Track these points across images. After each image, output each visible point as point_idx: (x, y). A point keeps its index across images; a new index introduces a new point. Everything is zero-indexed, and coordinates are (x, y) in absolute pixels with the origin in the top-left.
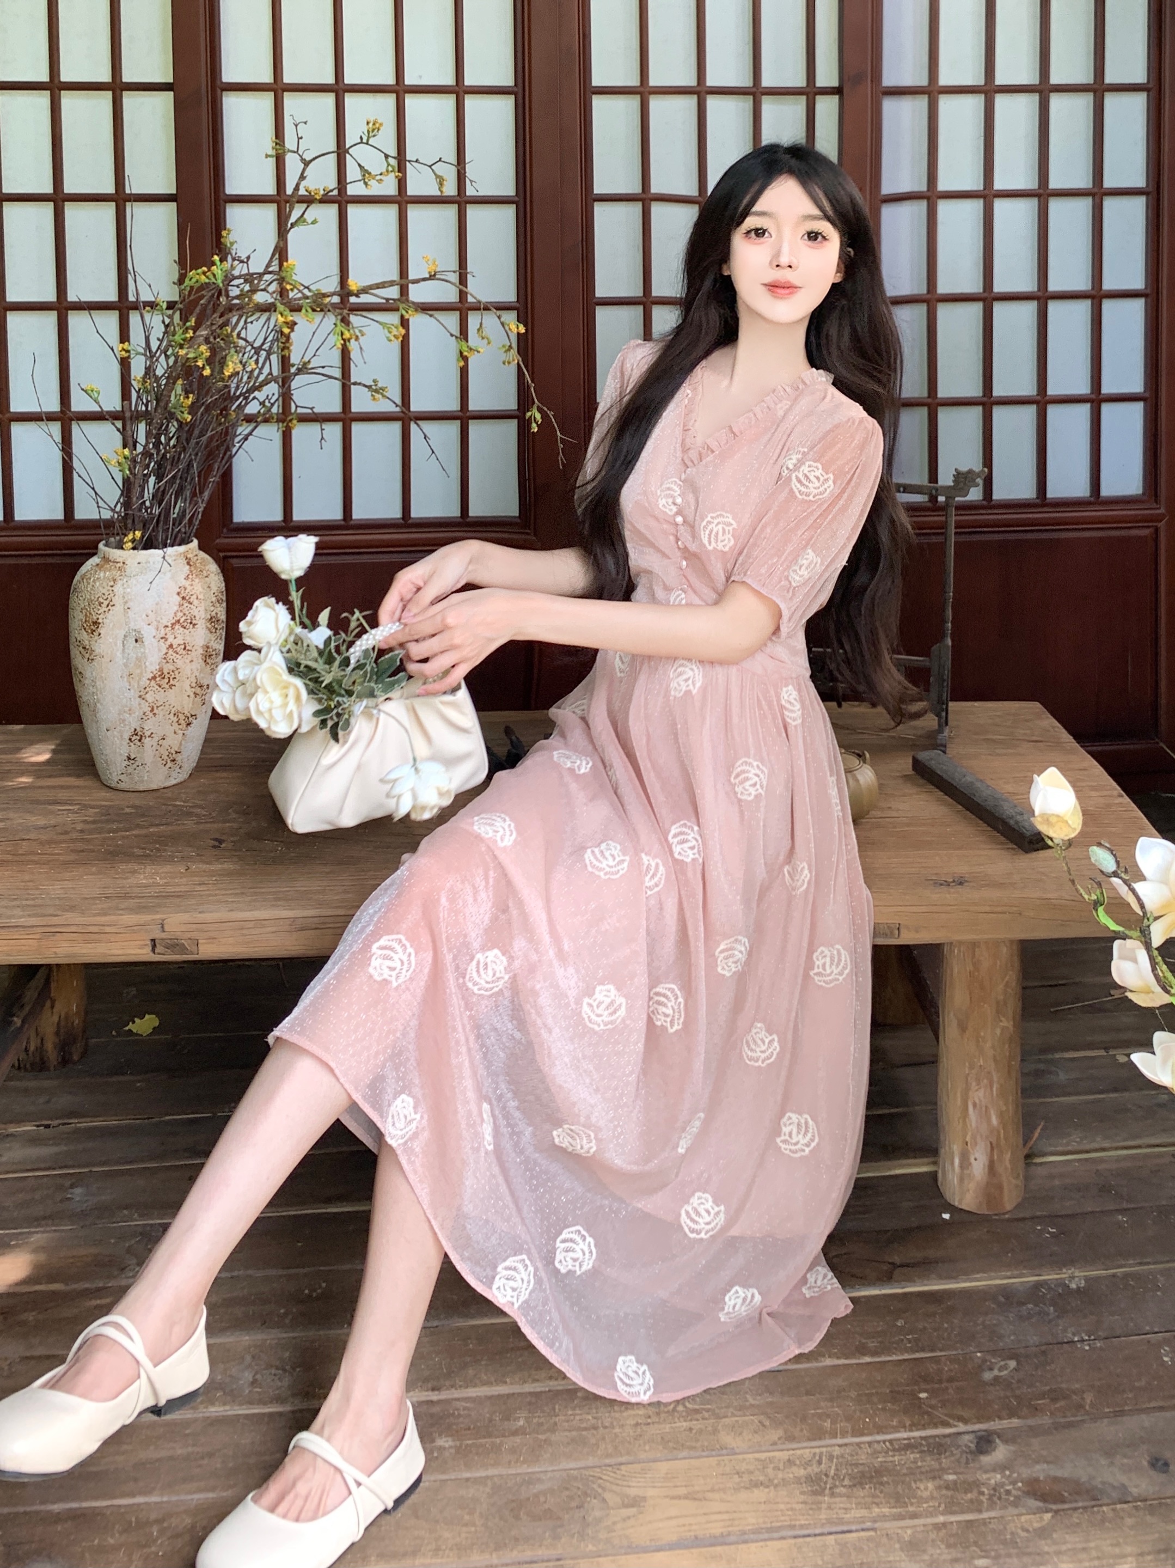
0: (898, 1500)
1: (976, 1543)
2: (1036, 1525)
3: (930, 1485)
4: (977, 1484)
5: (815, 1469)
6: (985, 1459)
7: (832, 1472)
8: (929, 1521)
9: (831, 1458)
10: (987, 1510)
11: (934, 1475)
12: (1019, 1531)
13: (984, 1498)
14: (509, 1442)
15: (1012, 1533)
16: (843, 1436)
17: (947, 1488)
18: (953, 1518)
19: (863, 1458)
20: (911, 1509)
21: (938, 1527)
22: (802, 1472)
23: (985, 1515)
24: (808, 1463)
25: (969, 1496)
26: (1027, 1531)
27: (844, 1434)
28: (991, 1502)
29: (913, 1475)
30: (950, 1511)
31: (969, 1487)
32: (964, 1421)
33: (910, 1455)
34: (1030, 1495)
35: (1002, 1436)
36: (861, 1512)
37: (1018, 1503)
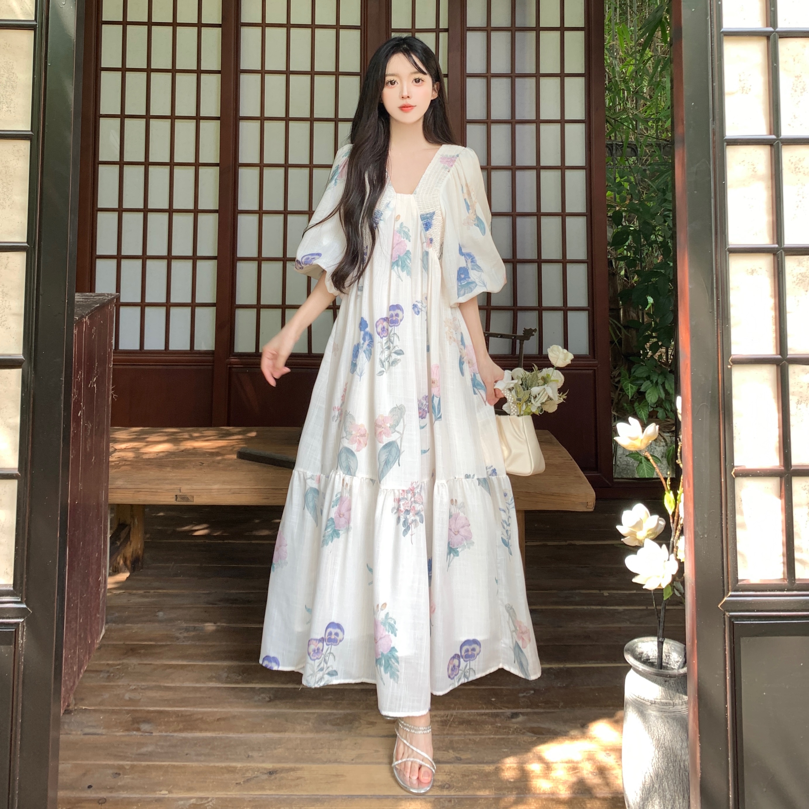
0: (476, 730)
1: (504, 744)
2: (529, 741)
3: (490, 726)
4: (508, 727)
5: (445, 718)
6: (514, 720)
7: (451, 720)
8: (487, 737)
9: (452, 715)
10: (512, 735)
11: (492, 724)
12: (523, 742)
13: (510, 732)
14: (325, 702)
15: (519, 742)
17: (497, 727)
18: (497, 737)
19: (465, 716)
20: (480, 733)
21: (490, 739)
22: (439, 719)
23: (510, 736)
24: (443, 716)
25: (505, 730)
26: (526, 742)
27: (459, 709)
28: (513, 733)
29: (484, 723)
30: (495, 734)
31: (505, 728)
32: (508, 708)
33: (484, 717)
34: (529, 731)
35: (523, 714)
36: (461, 732)
37: (523, 734)
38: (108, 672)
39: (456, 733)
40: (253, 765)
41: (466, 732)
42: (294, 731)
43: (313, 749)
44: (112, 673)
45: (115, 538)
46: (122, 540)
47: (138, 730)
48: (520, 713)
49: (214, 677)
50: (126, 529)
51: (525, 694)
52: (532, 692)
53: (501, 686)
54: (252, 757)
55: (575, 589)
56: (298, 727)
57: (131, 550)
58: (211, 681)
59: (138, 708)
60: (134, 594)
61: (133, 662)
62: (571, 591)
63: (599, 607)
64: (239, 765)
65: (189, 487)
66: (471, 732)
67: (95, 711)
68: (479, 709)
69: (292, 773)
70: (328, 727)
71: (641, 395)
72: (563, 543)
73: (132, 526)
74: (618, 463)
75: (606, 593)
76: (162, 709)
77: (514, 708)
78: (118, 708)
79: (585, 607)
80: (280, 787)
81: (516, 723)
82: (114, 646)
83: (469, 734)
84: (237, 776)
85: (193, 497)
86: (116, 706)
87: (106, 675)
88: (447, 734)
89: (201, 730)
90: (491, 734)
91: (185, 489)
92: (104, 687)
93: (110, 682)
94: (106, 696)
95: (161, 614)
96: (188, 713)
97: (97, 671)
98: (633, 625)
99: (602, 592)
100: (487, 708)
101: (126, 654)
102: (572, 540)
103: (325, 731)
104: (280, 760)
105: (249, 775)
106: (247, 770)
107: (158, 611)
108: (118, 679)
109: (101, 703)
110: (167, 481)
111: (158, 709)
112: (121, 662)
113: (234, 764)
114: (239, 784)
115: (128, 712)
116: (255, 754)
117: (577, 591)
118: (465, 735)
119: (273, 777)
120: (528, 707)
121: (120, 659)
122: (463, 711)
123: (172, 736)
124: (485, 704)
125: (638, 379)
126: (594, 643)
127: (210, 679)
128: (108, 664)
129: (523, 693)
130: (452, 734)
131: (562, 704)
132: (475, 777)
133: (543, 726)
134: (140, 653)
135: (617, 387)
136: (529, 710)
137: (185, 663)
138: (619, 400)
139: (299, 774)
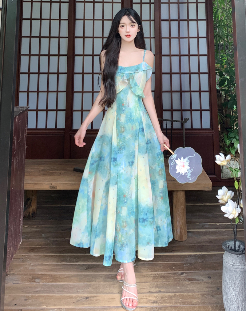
0: (167, 280)
1: (178, 285)
2: (188, 284)
4: (180, 278)
5: (155, 275)
6: (182, 275)
7: (157, 276)
9: (157, 274)
11: (173, 277)
12: (185, 284)
16: (160, 272)
17: (175, 278)
19: (163, 274)
20: (169, 281)
21: (172, 283)
22: (153, 276)
28: (181, 281)
29: (170, 277)
30: (175, 281)
31: (178, 279)
32: (180, 271)
33: (170, 274)
34: (188, 280)
35: (185, 273)
36: (161, 281)
37: (185, 281)
38: (22, 258)
39: (159, 281)
40: (79, 295)
41: (163, 281)
42: (96, 282)
43: (103, 288)
44: (24, 259)
45: (26, 204)
46: (28, 205)
47: (35, 282)
48: (184, 272)
49: (64, 260)
50: (30, 200)
51: (186, 265)
52: (189, 264)
53: (177, 262)
54: (79, 292)
55: (206, 223)
56: (97, 280)
57: (32, 209)
58: (63, 262)
59: (34, 273)
60: (33, 227)
61: (32, 254)
62: (204, 224)
63: (215, 230)
64: (74, 295)
65: (55, 183)
66: (165, 281)
67: (17, 274)
68: (168, 271)
69: (95, 298)
70: (109, 280)
71: (232, 145)
72: (202, 204)
73: (32, 199)
74: (224, 172)
75: (218, 224)
76: (44, 273)
77: (182, 271)
78: (26, 273)
79: (210, 230)
80: (90, 304)
81: (183, 277)
82: (25, 248)
83: (164, 282)
84: (73, 299)
85: (56, 187)
86: (26, 272)
87: (22, 260)
88: (156, 282)
89: (59, 282)
90: (173, 281)
91: (54, 183)
92: (21, 265)
93: (23, 262)
94: (22, 268)
95: (43, 235)
96: (54, 275)
97: (18, 258)
98: (229, 237)
99: (216, 224)
100: (171, 271)
101: (29, 251)
102: (205, 203)
103: (108, 281)
104: (90, 293)
105: (78, 299)
106: (77, 297)
107: (42, 234)
108: (27, 261)
109: (20, 271)
110: (47, 181)
111: (42, 273)
112: (28, 254)
113: (72, 295)
114: (74, 302)
115: (31, 275)
116: (80, 291)
117: (207, 224)
118: (163, 282)
119: (87, 300)
120: (187, 270)
121: (27, 253)
122: (162, 272)
123: (48, 284)
124: (170, 269)
125: (231, 138)
126: (213, 244)
127: (63, 261)
128: (22, 256)
129: (186, 264)
130: (158, 282)
131: (200, 269)
132: (166, 298)
133: (193, 278)
134: (35, 251)
135: (223, 141)
136: (188, 271)
137: (53, 255)
138: (224, 146)
139: (97, 298)
